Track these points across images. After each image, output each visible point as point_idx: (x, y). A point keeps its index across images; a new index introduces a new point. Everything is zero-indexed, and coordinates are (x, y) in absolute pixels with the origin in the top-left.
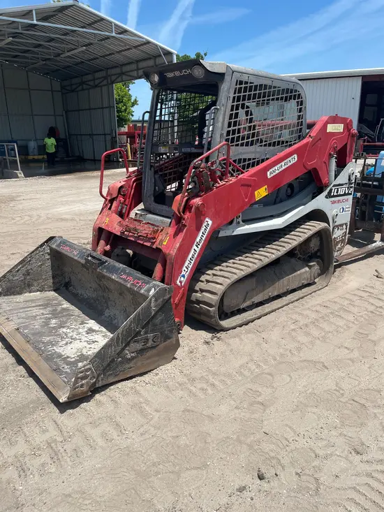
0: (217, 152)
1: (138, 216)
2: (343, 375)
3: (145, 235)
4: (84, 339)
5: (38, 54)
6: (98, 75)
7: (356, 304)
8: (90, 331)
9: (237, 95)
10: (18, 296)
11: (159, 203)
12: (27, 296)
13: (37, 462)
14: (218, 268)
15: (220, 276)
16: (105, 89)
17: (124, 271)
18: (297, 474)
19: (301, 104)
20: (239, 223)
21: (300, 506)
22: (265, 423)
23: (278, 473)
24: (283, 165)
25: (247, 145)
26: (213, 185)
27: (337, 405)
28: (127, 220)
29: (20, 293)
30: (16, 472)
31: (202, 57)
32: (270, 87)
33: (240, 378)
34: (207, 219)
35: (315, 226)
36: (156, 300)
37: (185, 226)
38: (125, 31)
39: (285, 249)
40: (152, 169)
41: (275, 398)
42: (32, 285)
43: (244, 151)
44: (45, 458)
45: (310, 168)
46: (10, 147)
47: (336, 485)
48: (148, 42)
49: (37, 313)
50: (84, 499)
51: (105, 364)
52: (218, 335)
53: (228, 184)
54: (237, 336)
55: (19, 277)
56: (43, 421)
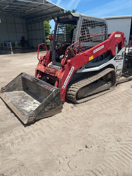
0: (76, 44)
1: (50, 66)
2: (116, 118)
3: (52, 72)
4: (32, 105)
5: (17, 11)
6: (38, 18)
7: (123, 96)
8: (34, 103)
9: (83, 24)
10: (11, 92)
11: (57, 62)
12: (14, 92)
13: (17, 141)
14: (76, 83)
15: (77, 86)
16: (41, 23)
17: (45, 84)
18: (98, 147)
19: (106, 28)
20: (83, 68)
21: (98, 156)
22: (89, 132)
23: (92, 146)
24: (99, 49)
25: (87, 42)
26: (75, 56)
27: (113, 127)
28: (46, 67)
29: (12, 91)
30: (11, 144)
31: (75, 11)
32: (95, 22)
33: (82, 118)
34: (72, 67)
35: (110, 70)
36: (55, 93)
37: (65, 69)
38: (48, 2)
39: (99, 77)
40: (55, 50)
41: (93, 124)
42: (16, 88)
43: (86, 44)
44: (20, 140)
45: (108, 50)
46: (9, 43)
47: (110, 150)
48: (56, 6)
49: (18, 97)
50: (31, 152)
51: (38, 113)
52: (76, 105)
53: (80, 55)
54: (82, 105)
55: (12, 86)
56: (19, 129)
